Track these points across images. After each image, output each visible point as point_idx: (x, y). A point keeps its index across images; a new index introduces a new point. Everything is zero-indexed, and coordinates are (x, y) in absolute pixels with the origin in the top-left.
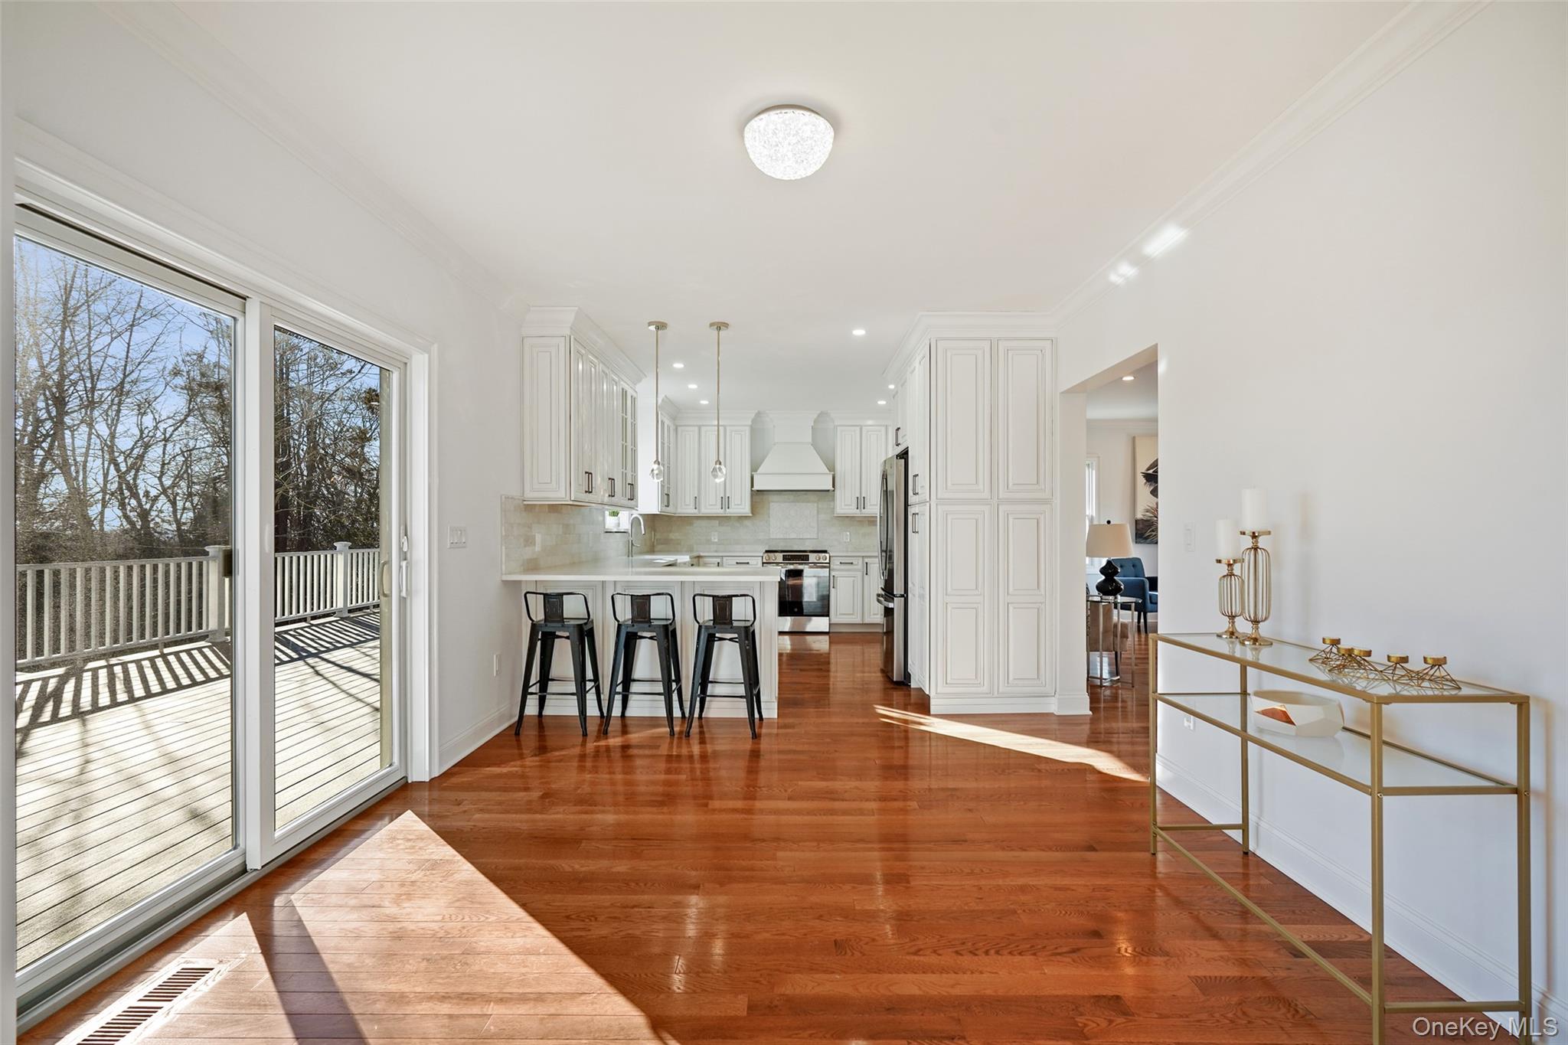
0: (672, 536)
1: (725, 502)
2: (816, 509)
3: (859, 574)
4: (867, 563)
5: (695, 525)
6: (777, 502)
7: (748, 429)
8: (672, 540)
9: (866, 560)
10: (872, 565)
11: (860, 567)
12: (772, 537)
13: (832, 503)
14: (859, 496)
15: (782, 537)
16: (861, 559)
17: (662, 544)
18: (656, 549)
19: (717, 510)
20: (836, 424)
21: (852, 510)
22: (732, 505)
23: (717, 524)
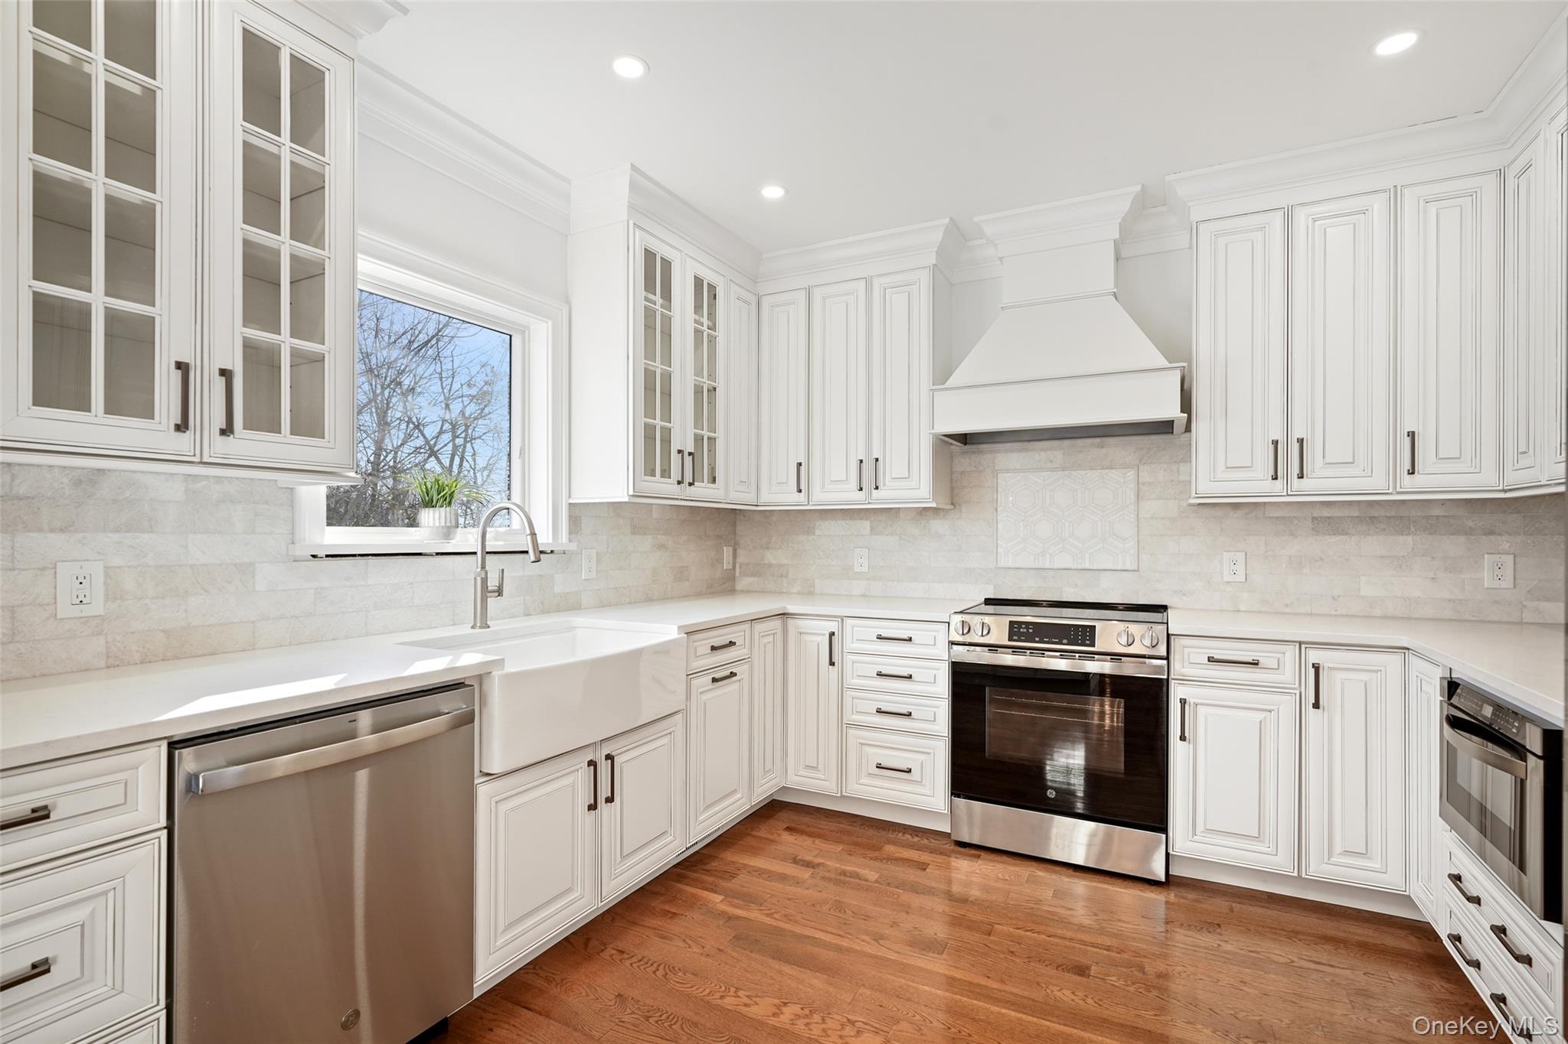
0: (770, 557)
1: (869, 472)
2: (1133, 485)
3: (1286, 705)
4: (1317, 668)
5: (817, 532)
6: (1015, 471)
7: (925, 278)
8: (770, 565)
9: (1314, 656)
10: (1339, 676)
11: (1288, 674)
12: (1002, 563)
13: (1183, 468)
14: (1278, 436)
15: (1030, 563)
16: (1291, 651)
17: (752, 575)
18: (739, 587)
19: (848, 495)
20: (1195, 217)
21: (1257, 484)
22: (886, 480)
23: (868, 531)
